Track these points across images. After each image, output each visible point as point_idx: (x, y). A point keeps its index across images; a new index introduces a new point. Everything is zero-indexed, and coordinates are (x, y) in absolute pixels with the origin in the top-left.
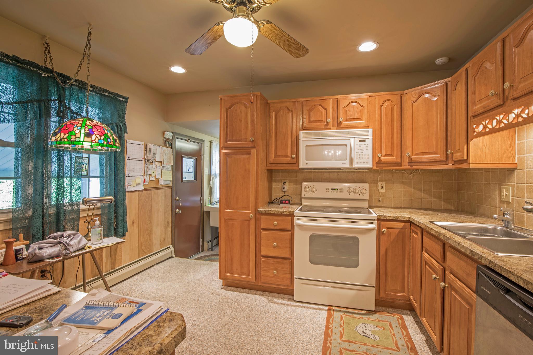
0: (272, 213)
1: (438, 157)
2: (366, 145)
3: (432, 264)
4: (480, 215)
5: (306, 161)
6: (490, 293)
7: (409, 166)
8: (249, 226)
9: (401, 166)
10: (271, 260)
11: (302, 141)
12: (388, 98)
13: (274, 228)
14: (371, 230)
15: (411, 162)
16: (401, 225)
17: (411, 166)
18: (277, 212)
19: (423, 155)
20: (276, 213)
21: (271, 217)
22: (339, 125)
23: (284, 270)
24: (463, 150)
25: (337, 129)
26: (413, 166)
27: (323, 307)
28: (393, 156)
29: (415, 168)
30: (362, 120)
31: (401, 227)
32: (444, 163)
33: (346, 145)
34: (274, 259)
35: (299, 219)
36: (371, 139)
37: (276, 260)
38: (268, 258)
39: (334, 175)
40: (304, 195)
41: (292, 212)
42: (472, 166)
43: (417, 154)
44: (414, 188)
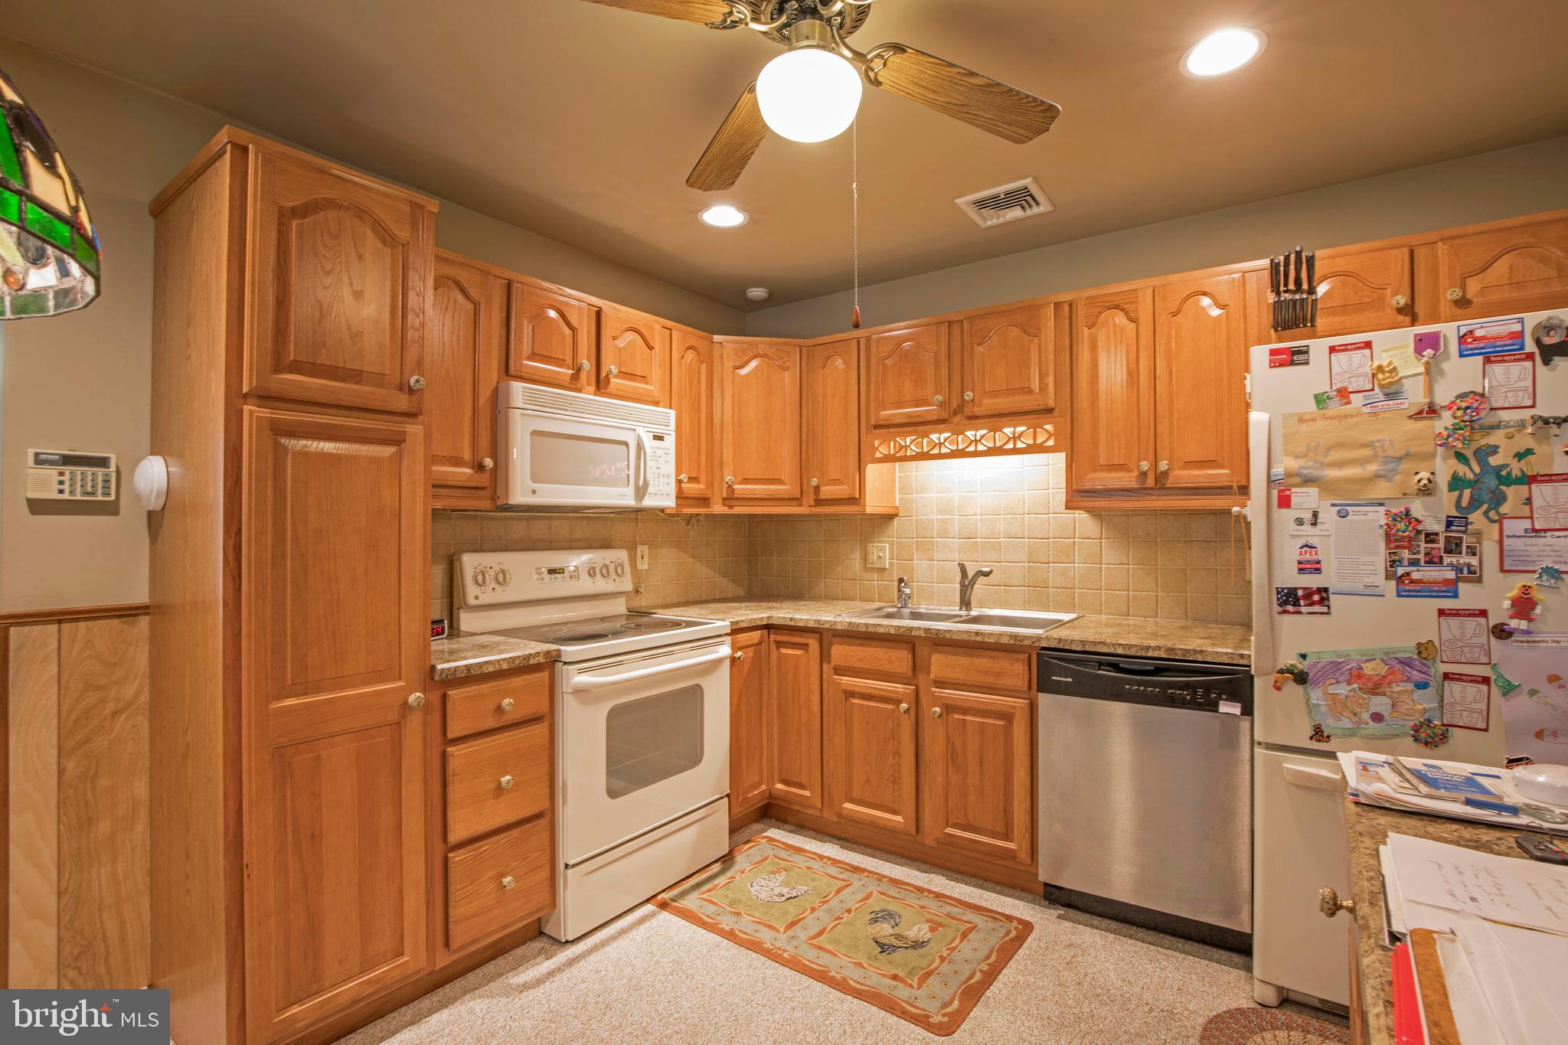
0: (491, 669)
1: (788, 490)
2: (665, 451)
3: (881, 689)
4: (817, 598)
5: (530, 482)
6: (1070, 680)
7: (724, 505)
8: (397, 746)
9: (708, 506)
10: (485, 846)
11: (519, 416)
12: (693, 342)
13: (497, 726)
14: (718, 662)
15: (730, 499)
16: (755, 636)
17: (731, 507)
18: (509, 662)
19: (757, 484)
20: (505, 666)
21: (485, 687)
22: (601, 384)
23: (530, 859)
24: (854, 481)
25: (595, 395)
26: (733, 506)
27: (640, 910)
28: (699, 482)
29: (738, 510)
30: (647, 383)
31: (757, 641)
32: (795, 503)
33: (626, 444)
34: (497, 838)
35: (581, 671)
36: (673, 434)
37: (502, 838)
38: (477, 845)
39: (562, 529)
40: (477, 598)
41: (554, 654)
42: (869, 510)
43: (745, 481)
44: (693, 557)
